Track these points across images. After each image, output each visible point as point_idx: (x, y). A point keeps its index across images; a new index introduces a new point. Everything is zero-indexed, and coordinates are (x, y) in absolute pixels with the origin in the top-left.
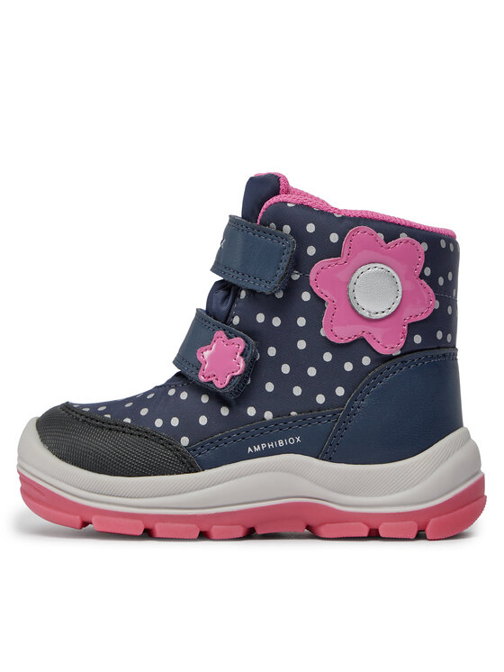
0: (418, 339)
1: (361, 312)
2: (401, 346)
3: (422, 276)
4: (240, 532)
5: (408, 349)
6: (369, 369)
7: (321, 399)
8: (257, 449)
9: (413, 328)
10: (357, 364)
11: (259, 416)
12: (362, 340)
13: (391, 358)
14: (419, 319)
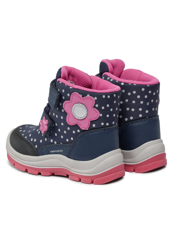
0: (94, 125)
1: (76, 117)
2: (88, 127)
3: (95, 107)
4: (49, 174)
5: (91, 128)
6: (79, 133)
7: (67, 140)
8: (53, 152)
9: (92, 122)
10: (76, 132)
11: (53, 143)
12: (77, 125)
13: (86, 131)
14: (94, 120)
